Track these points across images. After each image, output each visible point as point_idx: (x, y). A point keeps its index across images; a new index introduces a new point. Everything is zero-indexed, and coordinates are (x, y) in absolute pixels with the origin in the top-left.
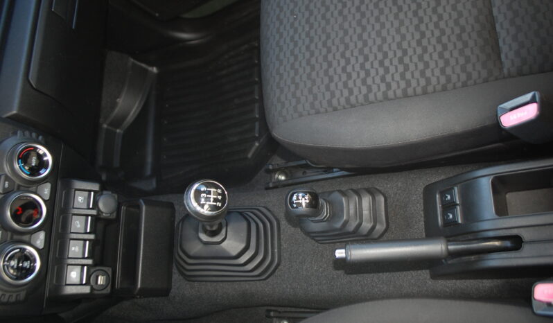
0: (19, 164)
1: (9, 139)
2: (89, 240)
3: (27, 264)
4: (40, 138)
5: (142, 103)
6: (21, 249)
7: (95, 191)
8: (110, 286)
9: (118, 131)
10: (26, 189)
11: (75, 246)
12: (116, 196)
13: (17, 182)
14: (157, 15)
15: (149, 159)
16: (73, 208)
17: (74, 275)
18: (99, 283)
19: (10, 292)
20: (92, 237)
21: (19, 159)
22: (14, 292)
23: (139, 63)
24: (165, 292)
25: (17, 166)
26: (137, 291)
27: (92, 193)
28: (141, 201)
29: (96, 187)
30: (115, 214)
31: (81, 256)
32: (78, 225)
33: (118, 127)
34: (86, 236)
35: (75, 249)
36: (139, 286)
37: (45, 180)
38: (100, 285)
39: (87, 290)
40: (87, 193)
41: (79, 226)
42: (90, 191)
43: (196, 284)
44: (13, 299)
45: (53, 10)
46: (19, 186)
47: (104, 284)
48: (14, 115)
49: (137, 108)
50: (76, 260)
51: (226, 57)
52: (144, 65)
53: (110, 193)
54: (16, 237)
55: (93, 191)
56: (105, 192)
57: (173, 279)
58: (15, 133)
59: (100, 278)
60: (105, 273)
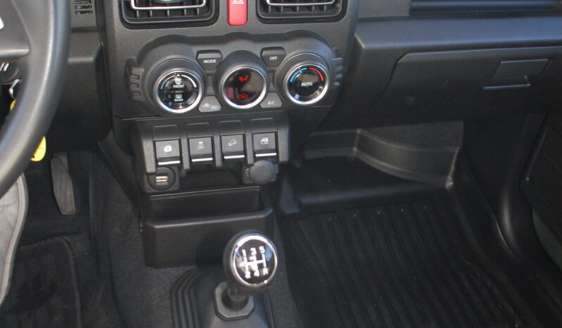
0: (301, 68)
1: (329, 49)
2: (214, 161)
3: (179, 98)
4: (337, 84)
5: (398, 175)
6: (198, 88)
7: (277, 156)
8: (155, 191)
9: (355, 149)
10: (271, 80)
11: (204, 144)
12: (273, 180)
13: (279, 69)
14: (527, 179)
15: (323, 199)
16: (253, 134)
17: (168, 148)
18: (158, 178)
19: (143, 84)
20: (219, 163)
21: (308, 67)
22: (143, 89)
23: (454, 161)
24: (151, 261)
25: (298, 66)
26: (150, 224)
27: (275, 154)
28: (271, 211)
29: (284, 157)
30: (248, 182)
31: (192, 153)
32: (232, 142)
33: (360, 148)
34: (218, 156)
35: (201, 145)
36: (157, 227)
37: (284, 98)
38: (155, 180)
39: (150, 167)
40: (274, 147)
41: (230, 145)
42: (277, 150)
43: (168, 302)
44: (133, 88)
45: (502, 62)
46: (274, 72)
47: (158, 184)
48: (360, 47)
49: (392, 170)
50: (187, 149)
51: (489, 284)
52: (453, 168)
53: (277, 172)
54: (210, 79)
55: (278, 155)
56: (276, 166)
57: (169, 269)
58: (337, 54)
59: (165, 177)
60: (171, 183)
